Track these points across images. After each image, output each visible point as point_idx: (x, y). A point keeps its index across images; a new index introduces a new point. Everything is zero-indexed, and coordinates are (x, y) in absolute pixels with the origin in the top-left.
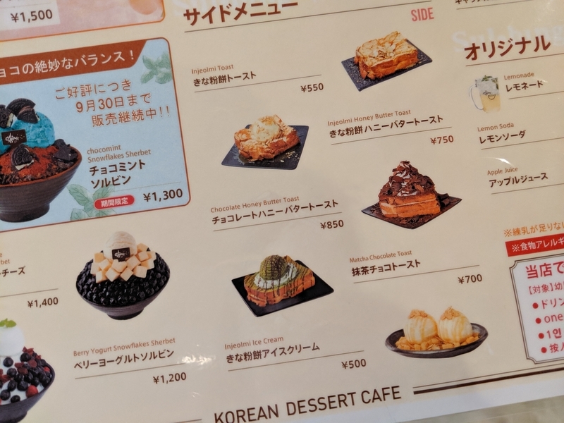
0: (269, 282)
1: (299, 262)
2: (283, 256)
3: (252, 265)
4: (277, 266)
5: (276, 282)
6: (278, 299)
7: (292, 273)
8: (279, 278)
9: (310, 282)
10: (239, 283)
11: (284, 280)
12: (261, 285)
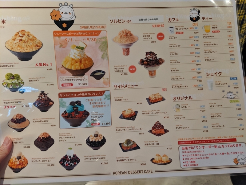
0: (127, 145)
1: (133, 141)
2: (130, 139)
3: (123, 141)
4: (129, 141)
5: (128, 145)
6: (128, 149)
7: (132, 144)
8: (129, 144)
9: (135, 146)
10: (120, 144)
11: (130, 145)
12: (125, 145)
